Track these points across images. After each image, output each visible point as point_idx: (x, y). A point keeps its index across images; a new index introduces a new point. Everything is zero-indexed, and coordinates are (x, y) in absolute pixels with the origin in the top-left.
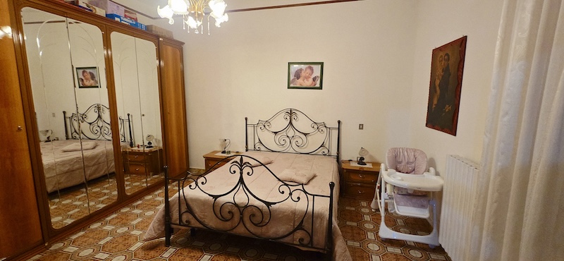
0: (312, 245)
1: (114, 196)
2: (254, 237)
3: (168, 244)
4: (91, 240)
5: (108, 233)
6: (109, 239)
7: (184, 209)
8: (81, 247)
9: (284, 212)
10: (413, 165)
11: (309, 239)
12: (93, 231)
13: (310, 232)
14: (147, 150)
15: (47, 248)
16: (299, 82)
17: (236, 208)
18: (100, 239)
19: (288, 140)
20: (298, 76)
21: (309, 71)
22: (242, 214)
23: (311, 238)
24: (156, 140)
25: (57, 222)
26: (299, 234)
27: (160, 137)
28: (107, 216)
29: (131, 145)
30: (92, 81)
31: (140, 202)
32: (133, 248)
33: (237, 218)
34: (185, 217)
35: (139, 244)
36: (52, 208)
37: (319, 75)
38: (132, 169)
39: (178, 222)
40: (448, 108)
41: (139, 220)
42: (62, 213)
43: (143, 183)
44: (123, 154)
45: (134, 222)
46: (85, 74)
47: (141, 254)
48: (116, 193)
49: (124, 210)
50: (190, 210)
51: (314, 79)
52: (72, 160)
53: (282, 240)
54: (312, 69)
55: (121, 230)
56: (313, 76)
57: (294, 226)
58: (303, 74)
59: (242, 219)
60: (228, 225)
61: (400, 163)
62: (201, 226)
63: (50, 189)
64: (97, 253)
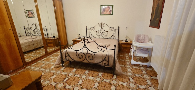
0: (108, 65)
1: (44, 53)
2: (90, 63)
3: (63, 66)
4: (38, 65)
5: (43, 64)
6: (44, 65)
7: (67, 55)
8: (36, 67)
9: (99, 55)
10: (144, 40)
11: (107, 63)
12: (39, 63)
13: (108, 61)
14: (53, 39)
15: (25, 68)
16: (105, 13)
17: (84, 54)
18: (41, 65)
19: (101, 34)
20: (104, 10)
21: (108, 8)
22: (85, 56)
23: (108, 63)
24: (56, 35)
25: (27, 61)
26: (104, 62)
27: (57, 34)
28: (42, 59)
29: (48, 37)
30: (32, 15)
31: (52, 55)
32: (52, 68)
33: (84, 57)
34: (67, 58)
35: (54, 66)
36: (25, 57)
37: (112, 10)
38: (49, 45)
39: (65, 59)
40: (157, 19)
41: (53, 60)
42: (28, 58)
43: (53, 49)
44: (45, 40)
45: (52, 60)
46: (29, 12)
47: (55, 69)
48: (45, 52)
49: (48, 57)
50: (69, 55)
51: (110, 11)
52: (29, 42)
53: (99, 64)
54: (109, 8)
55: (47, 63)
56: (110, 10)
57: (103, 59)
58: (106, 10)
59: (86, 58)
60: (81, 60)
61: (139, 40)
62: (73, 60)
63: (23, 51)
64: (41, 69)
